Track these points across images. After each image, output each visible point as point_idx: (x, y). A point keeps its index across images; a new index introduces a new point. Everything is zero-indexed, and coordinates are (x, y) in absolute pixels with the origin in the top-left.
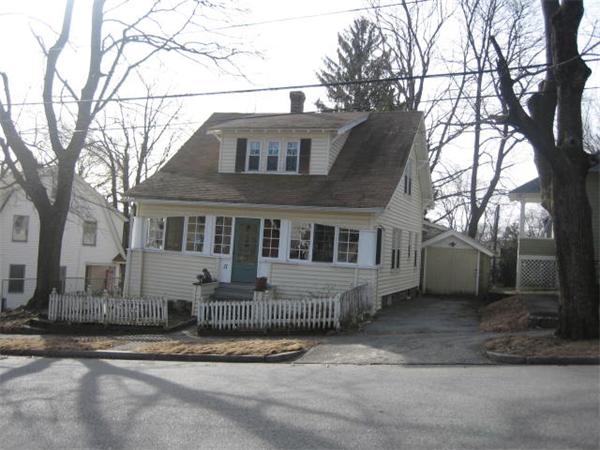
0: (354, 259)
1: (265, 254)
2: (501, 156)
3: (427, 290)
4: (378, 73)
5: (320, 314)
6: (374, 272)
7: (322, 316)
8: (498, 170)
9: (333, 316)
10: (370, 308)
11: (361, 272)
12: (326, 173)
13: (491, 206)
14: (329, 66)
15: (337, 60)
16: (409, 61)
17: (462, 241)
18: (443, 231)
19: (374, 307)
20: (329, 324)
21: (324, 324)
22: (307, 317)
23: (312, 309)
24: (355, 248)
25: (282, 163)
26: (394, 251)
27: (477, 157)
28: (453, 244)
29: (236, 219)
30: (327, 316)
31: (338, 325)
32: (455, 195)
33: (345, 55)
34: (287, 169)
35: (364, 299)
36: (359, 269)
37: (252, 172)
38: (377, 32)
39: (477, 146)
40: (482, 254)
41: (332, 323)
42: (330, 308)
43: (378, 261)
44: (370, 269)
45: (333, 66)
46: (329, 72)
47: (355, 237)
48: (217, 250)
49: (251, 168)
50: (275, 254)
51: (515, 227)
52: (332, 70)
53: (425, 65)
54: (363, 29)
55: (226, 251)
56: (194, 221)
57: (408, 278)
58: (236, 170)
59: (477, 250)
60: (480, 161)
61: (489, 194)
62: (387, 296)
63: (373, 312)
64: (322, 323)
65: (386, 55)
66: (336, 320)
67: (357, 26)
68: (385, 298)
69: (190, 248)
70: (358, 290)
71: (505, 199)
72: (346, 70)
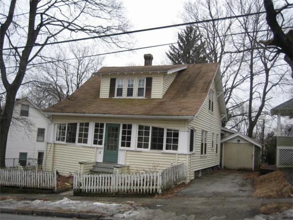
0: (176, 148)
1: (123, 145)
2: (265, 93)
3: (224, 167)
4: (199, 53)
5: (148, 184)
6: (188, 156)
7: (150, 185)
8: (263, 101)
9: (156, 185)
10: (185, 179)
11: (180, 156)
12: (161, 97)
13: (260, 121)
14: (173, 50)
15: (178, 47)
16: (214, 44)
17: (244, 139)
18: (233, 133)
19: (188, 178)
20: (154, 190)
21: (151, 190)
22: (140, 185)
23: (144, 180)
24: (176, 141)
25: (135, 92)
26: (202, 144)
27: (251, 94)
28: (239, 141)
29: (107, 124)
30: (153, 185)
31: (160, 191)
32: (240, 115)
33: (181, 44)
34: (139, 95)
35: (181, 173)
36: (179, 154)
37: (118, 97)
38: (198, 33)
39: (251, 88)
40: (256, 146)
41: (156, 189)
42: (155, 180)
43: (191, 149)
44: (186, 155)
45: (175, 50)
46: (173, 53)
47: (176, 135)
48: (95, 142)
49: (118, 95)
50: (129, 145)
51: (273, 133)
52: (175, 52)
53: (223, 46)
54: (191, 31)
55: (100, 143)
56: (83, 126)
57: (211, 160)
58: (109, 97)
59: (253, 144)
60: (254, 96)
61: (259, 114)
62: (198, 171)
63: (188, 181)
64: (149, 190)
65: (203, 44)
66: (159, 187)
67: (187, 30)
68: (197, 172)
69: (80, 141)
70: (176, 167)
71: (268, 117)
72: (182, 52)
